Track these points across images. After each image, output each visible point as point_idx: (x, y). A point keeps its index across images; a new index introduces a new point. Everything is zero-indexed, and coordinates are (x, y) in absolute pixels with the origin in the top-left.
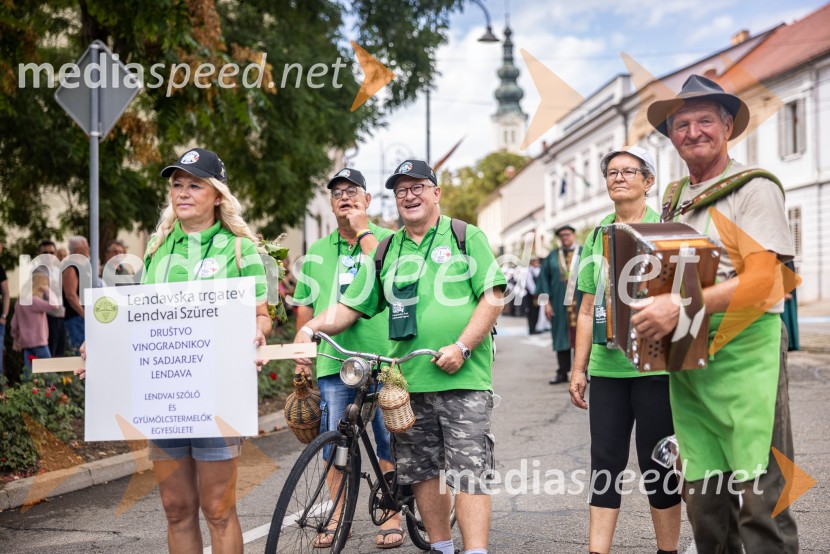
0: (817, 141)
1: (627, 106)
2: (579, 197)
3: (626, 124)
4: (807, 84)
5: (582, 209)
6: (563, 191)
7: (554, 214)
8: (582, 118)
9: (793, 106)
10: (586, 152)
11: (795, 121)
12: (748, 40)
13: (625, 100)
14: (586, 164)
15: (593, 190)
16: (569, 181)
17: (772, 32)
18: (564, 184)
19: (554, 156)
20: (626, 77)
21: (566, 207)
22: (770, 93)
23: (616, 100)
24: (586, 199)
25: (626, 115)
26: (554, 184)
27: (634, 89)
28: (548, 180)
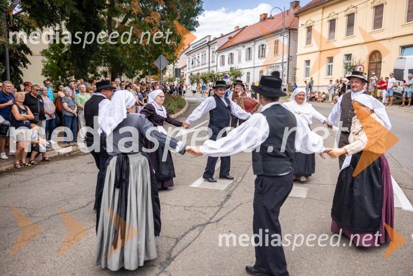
0: (254, 57)
1: (210, 44)
2: (196, 65)
3: (209, 49)
4: (253, 44)
5: (197, 68)
6: (192, 64)
7: (189, 69)
8: (197, 45)
9: (249, 49)
10: (199, 54)
11: (250, 52)
12: (238, 30)
13: (209, 42)
14: (199, 57)
15: (200, 64)
16: (194, 61)
17: (244, 28)
18: (193, 61)
19: (190, 54)
20: (210, 36)
21: (192, 68)
22: (244, 45)
23: (207, 42)
24: (198, 66)
25: (209, 46)
26: (189, 61)
27: (212, 39)
28: (188, 60)
